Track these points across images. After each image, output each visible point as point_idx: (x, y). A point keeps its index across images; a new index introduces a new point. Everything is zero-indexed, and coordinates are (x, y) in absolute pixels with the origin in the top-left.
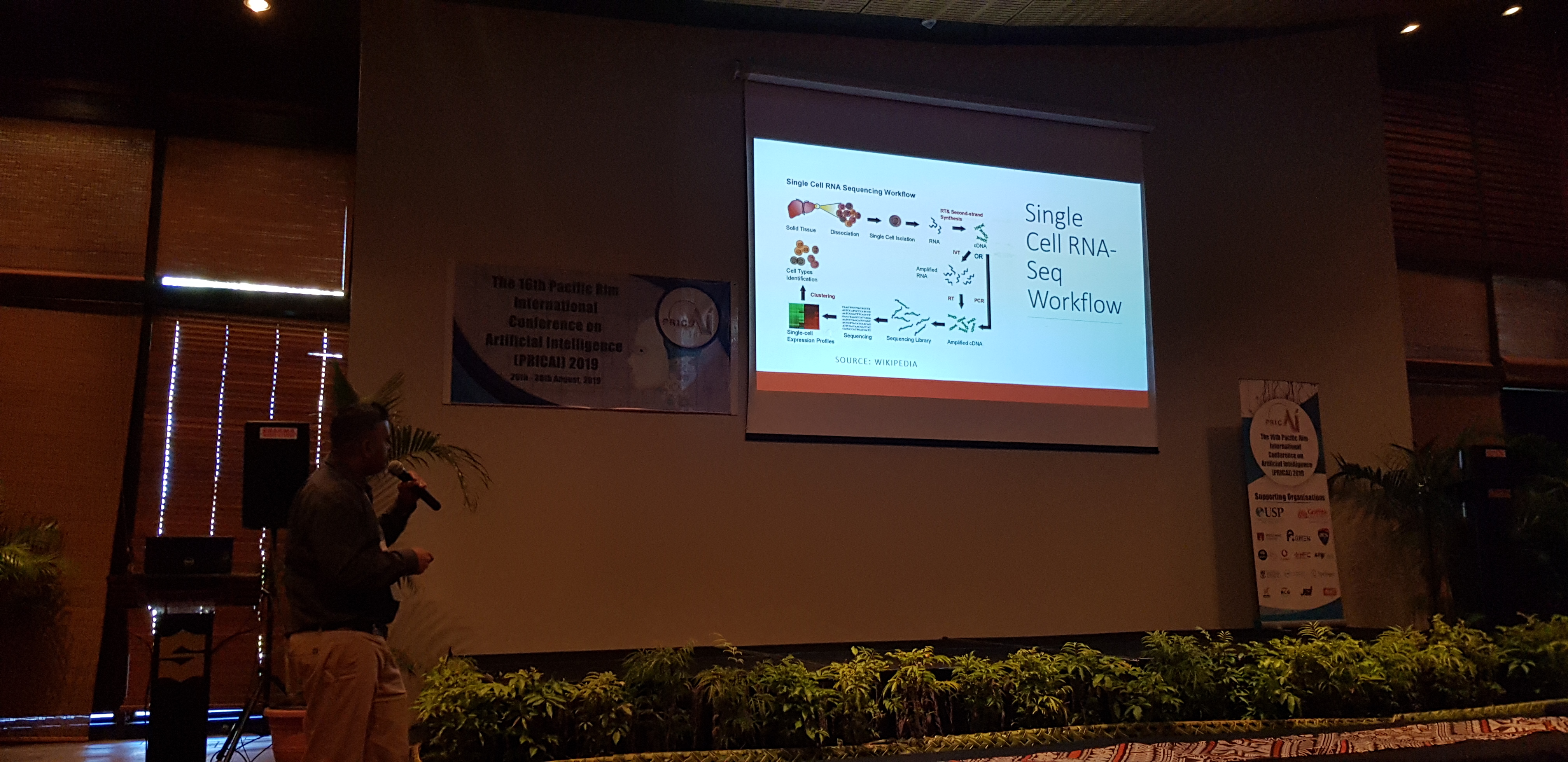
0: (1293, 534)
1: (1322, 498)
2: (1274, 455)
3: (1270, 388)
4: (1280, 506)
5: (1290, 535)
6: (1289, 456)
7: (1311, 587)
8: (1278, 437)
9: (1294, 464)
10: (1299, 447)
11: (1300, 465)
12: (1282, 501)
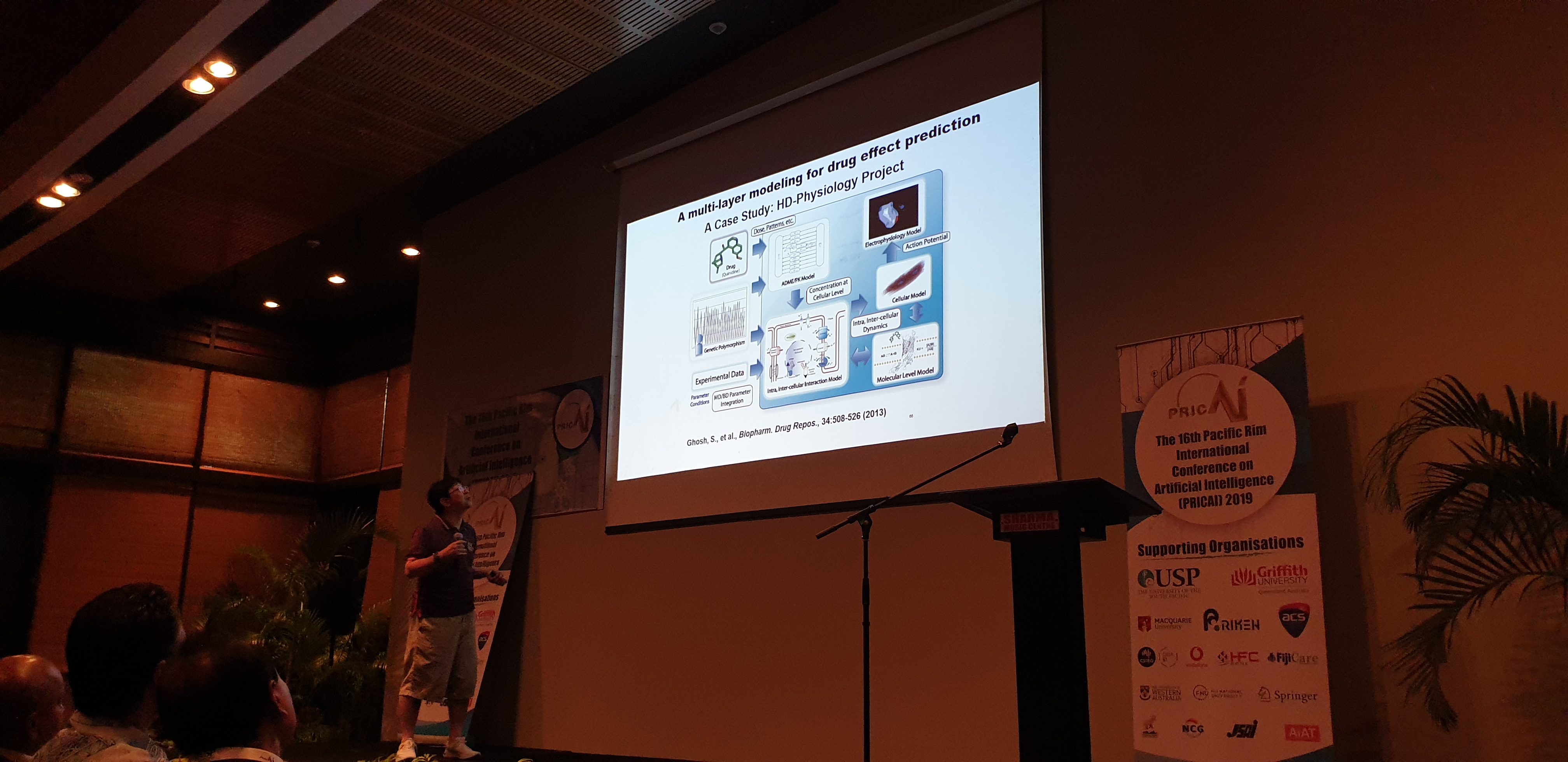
0: (1216, 618)
1: (1296, 543)
3: (1184, 349)
4: (1192, 564)
5: (1211, 618)
6: (1220, 468)
7: (1256, 722)
9: (1231, 483)
10: (1244, 449)
11: (1248, 482)
12: (1198, 555)
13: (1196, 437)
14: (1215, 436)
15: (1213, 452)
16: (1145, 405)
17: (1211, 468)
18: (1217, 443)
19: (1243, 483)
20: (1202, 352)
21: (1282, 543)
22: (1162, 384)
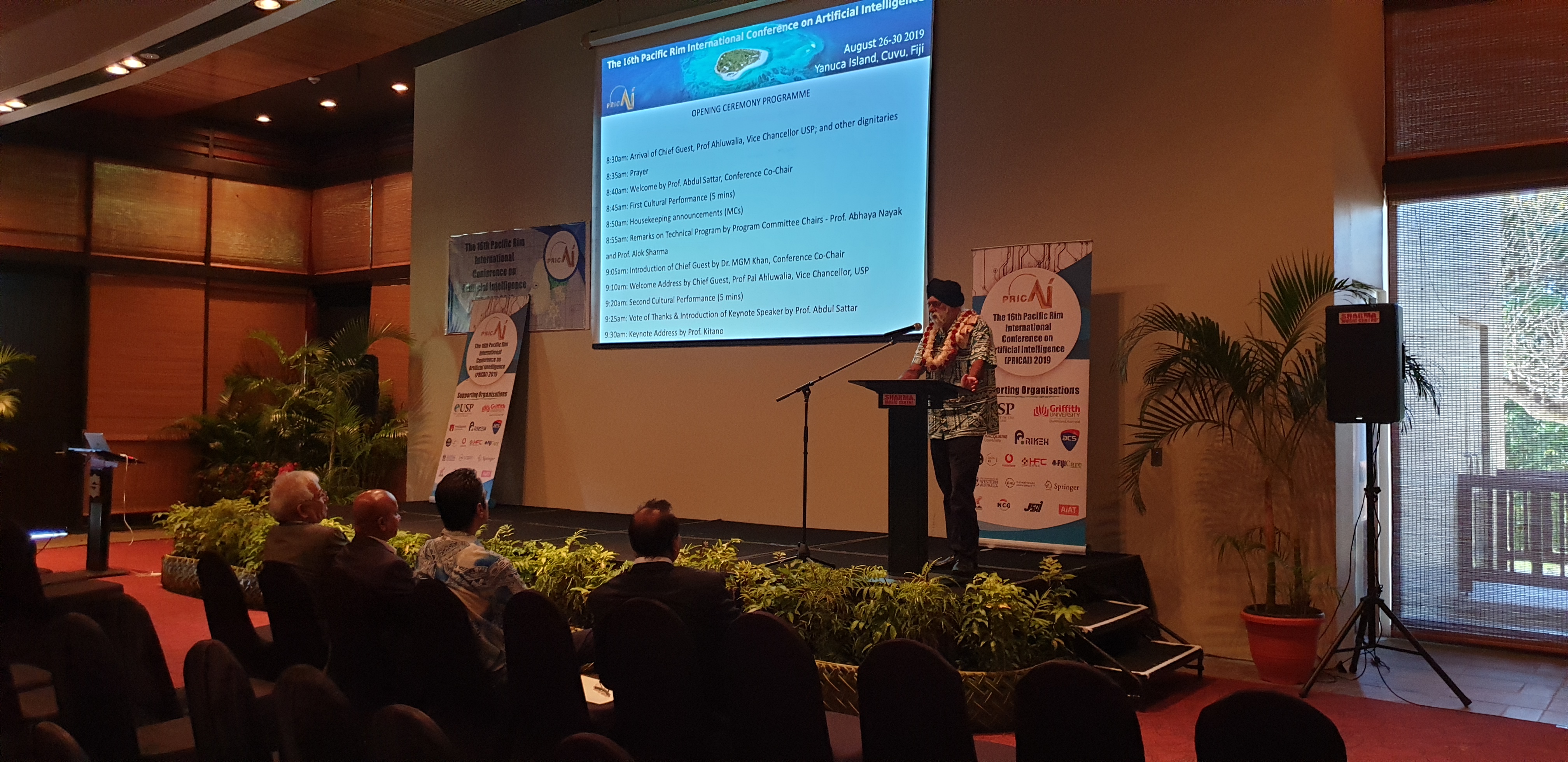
0: (1023, 436)
1: (1074, 391)
2: (1010, 339)
3: (1016, 256)
4: (1010, 401)
5: (1020, 436)
6: (1032, 338)
7: (1042, 502)
8: (1018, 317)
9: (1038, 349)
10: (1048, 327)
11: (1049, 349)
12: (1014, 395)
13: (1019, 317)
14: (1031, 317)
15: (1028, 328)
16: (988, 292)
18: (1032, 322)
19: (1045, 350)
20: (1027, 259)
21: (1066, 391)
22: (1000, 278)
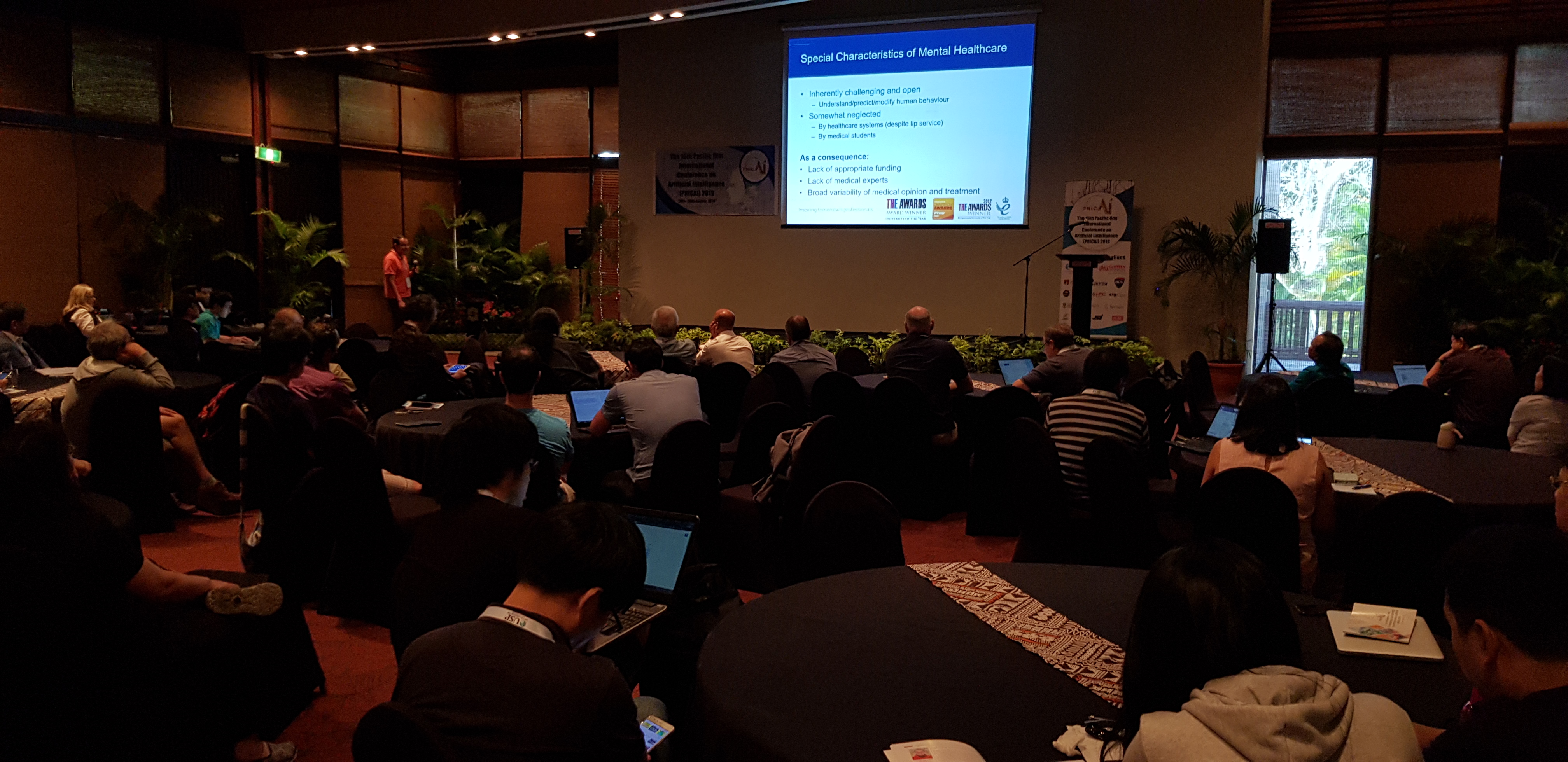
1: (1123, 258)
3: (1091, 185)
6: (1100, 230)
7: (1103, 315)
9: (1103, 236)
10: (1109, 224)
11: (1109, 236)
13: (1092, 218)
14: (1099, 219)
15: (1098, 224)
16: (1074, 204)
17: (1096, 230)
18: (1099, 221)
19: (1107, 236)
20: (1097, 188)
21: (1119, 258)
22: (1081, 197)
